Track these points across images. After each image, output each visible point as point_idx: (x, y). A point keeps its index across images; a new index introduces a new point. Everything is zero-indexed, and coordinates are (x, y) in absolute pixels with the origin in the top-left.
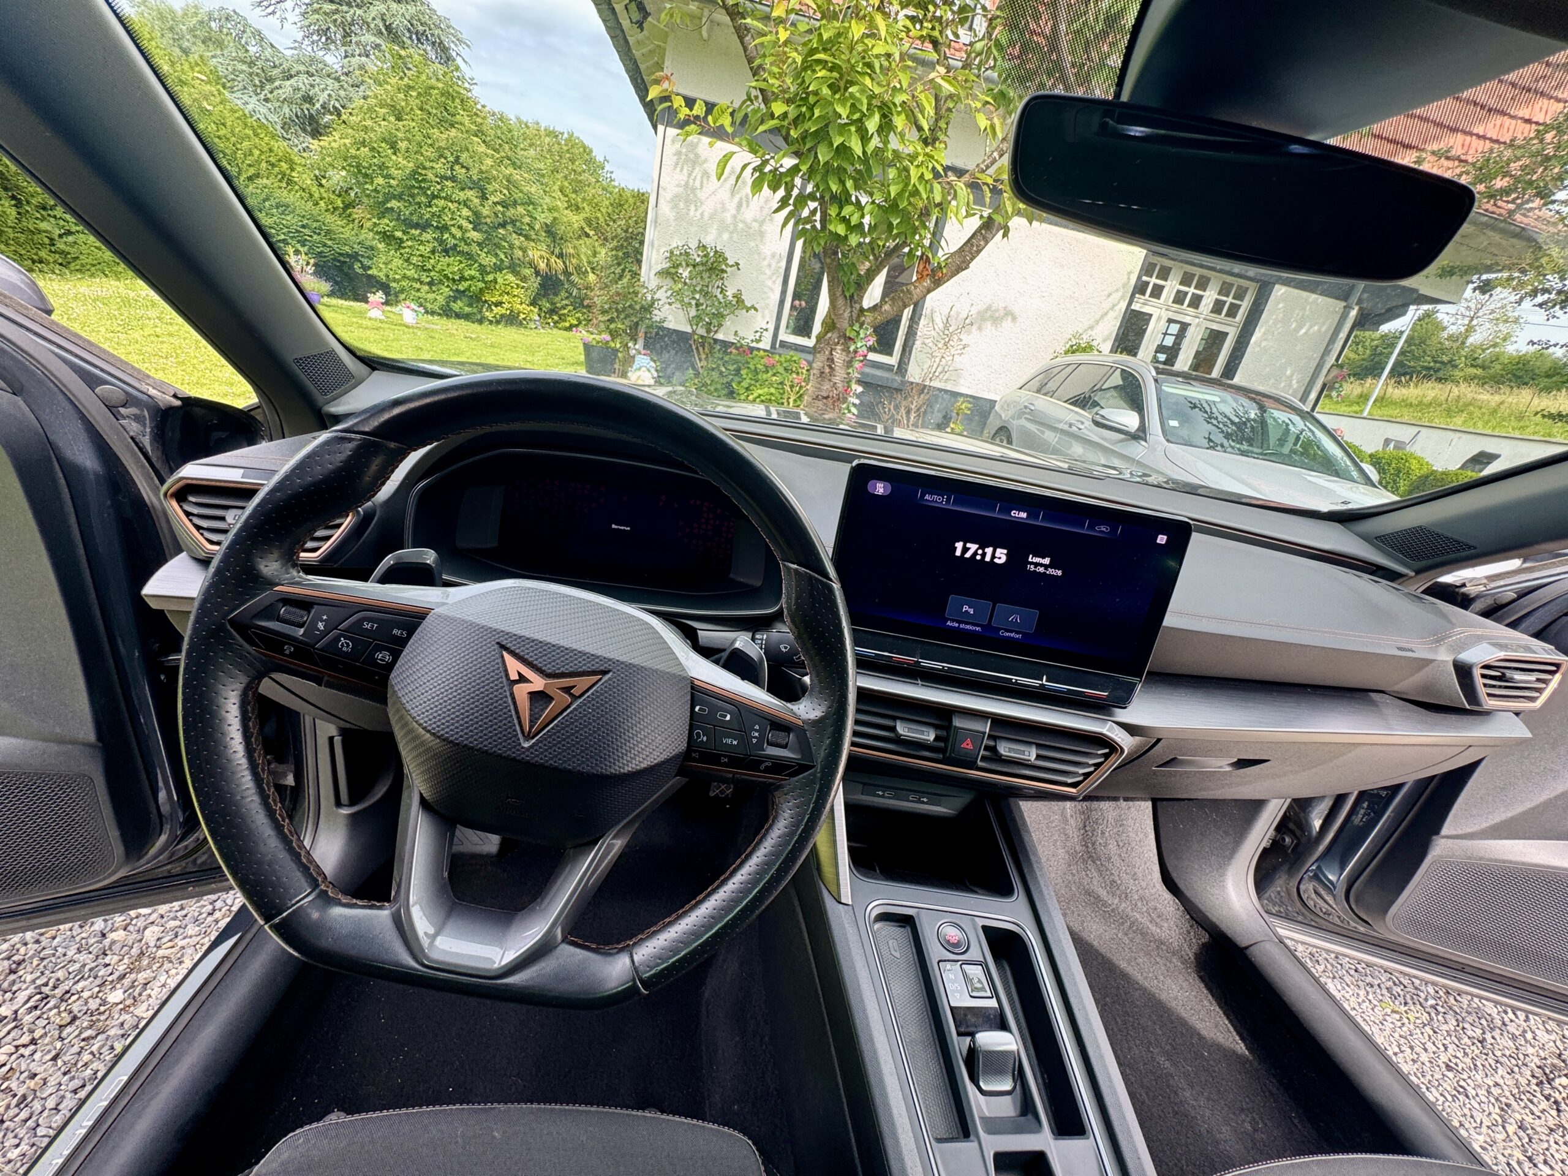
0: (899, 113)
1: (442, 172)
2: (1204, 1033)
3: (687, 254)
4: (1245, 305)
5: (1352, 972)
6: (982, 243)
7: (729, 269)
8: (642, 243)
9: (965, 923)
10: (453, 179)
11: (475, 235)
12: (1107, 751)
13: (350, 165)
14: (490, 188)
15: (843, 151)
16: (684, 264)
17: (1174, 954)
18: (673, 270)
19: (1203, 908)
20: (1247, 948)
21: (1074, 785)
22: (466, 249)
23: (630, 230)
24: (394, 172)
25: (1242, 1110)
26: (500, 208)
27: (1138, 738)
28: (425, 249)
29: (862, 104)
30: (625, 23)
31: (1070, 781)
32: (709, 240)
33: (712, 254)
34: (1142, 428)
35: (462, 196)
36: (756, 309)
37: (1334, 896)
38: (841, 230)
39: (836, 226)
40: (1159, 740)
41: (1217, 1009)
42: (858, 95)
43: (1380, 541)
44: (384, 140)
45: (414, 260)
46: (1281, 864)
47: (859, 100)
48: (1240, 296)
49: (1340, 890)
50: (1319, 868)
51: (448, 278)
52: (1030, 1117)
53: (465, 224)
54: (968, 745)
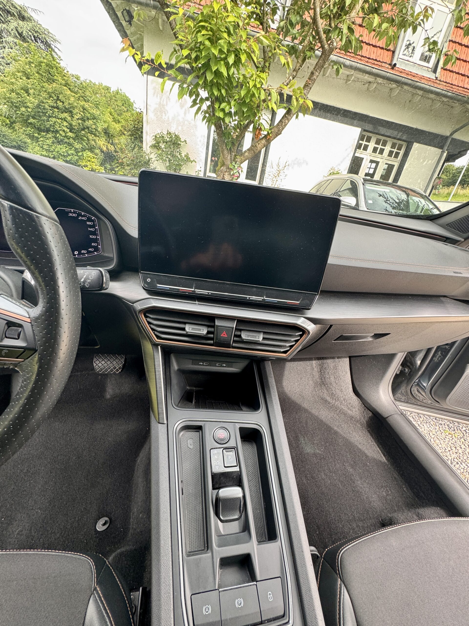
0: (243, 54)
1: (52, 104)
2: (369, 454)
3: (163, 137)
4: (402, 152)
5: (434, 420)
6: (287, 121)
7: (182, 144)
8: (142, 132)
9: (230, 427)
10: (57, 108)
11: (70, 134)
12: (301, 333)
13: (8, 102)
14: (75, 112)
15: (218, 73)
16: (162, 141)
17: (357, 421)
18: (157, 145)
19: (369, 402)
20: (387, 417)
21: (285, 352)
22: (68, 141)
23: (136, 126)
24: (29, 104)
25: (382, 487)
26: (80, 121)
27: (318, 326)
28: (49, 142)
29: (224, 48)
30: (124, 23)
31: (282, 350)
32: (172, 131)
33: (174, 137)
34: (357, 204)
35: (62, 115)
36: (195, 162)
37: (425, 392)
38: (221, 115)
39: (219, 114)
40: (331, 326)
41: (375, 444)
42: (222, 44)
43: (448, 226)
44: (22, 89)
45: (45, 147)
46: (403, 381)
47: (223, 47)
48: (399, 149)
49: (428, 390)
50: (419, 381)
51: (61, 155)
52: (246, 533)
53: (66, 129)
54: (224, 335)
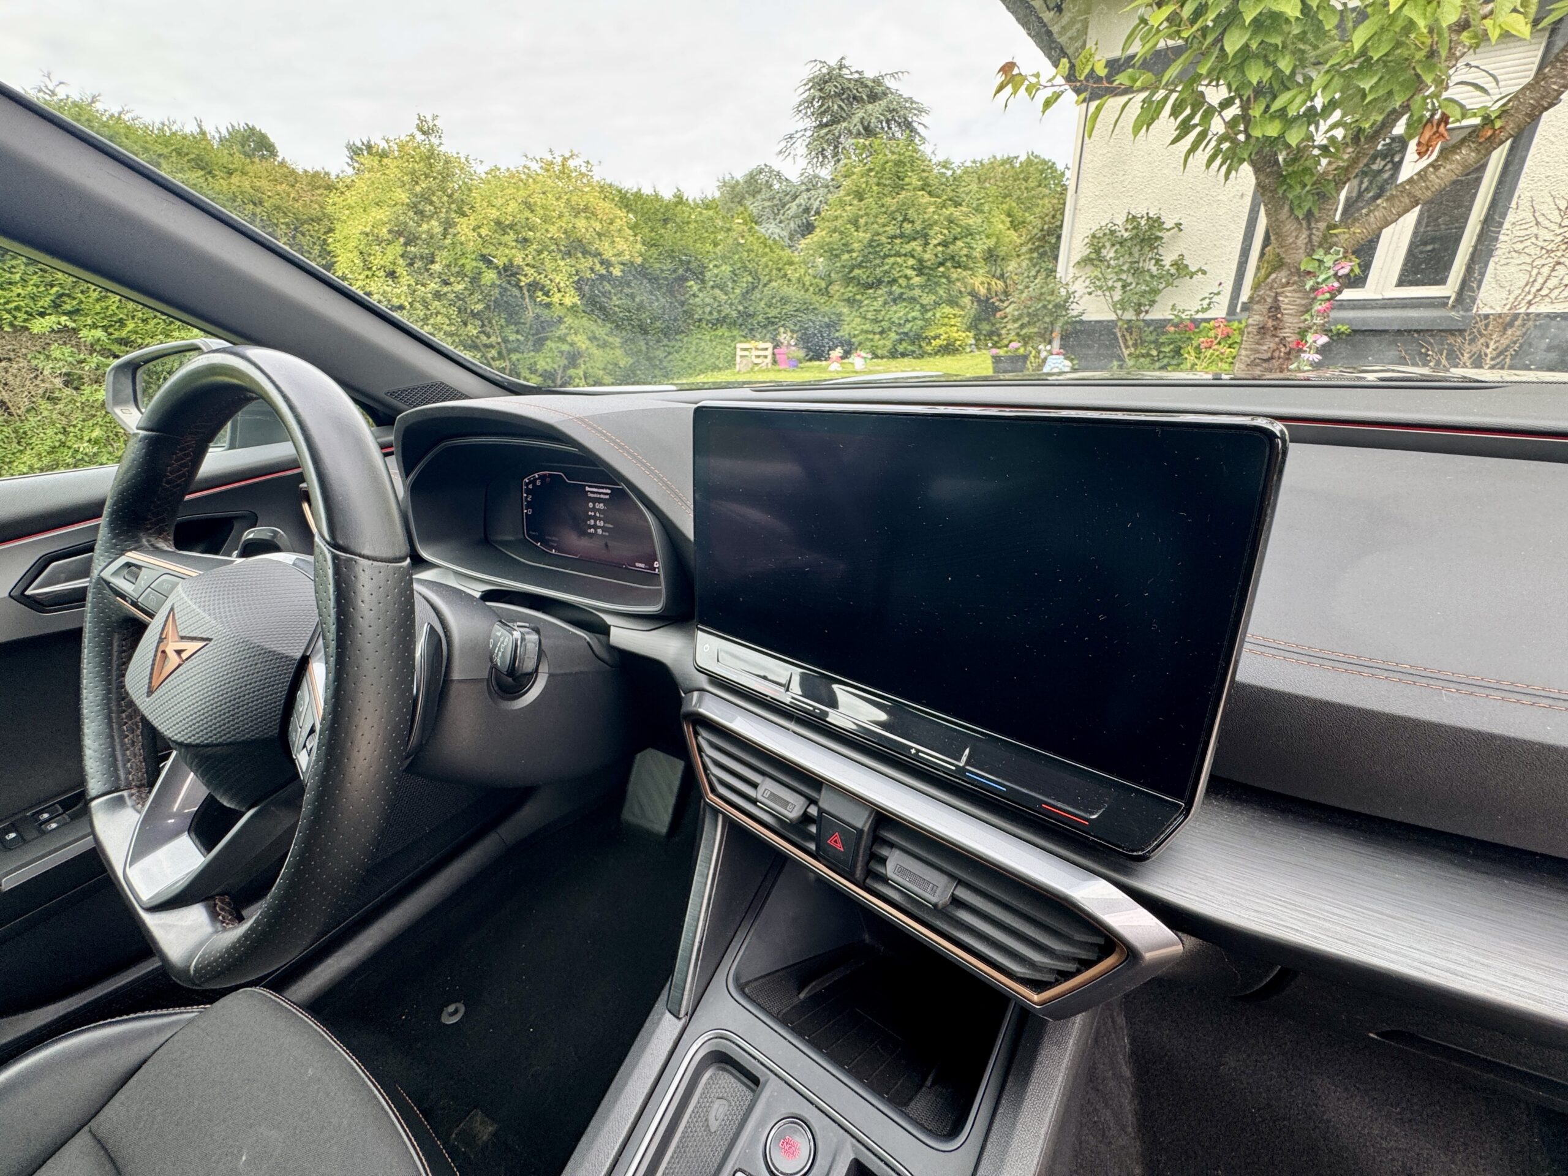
7: (1166, 235)
9: (827, 1136)
21: (1036, 986)
22: (911, 294)
28: (878, 304)
31: (1024, 974)
33: (1144, 223)
35: (908, 247)
36: (1204, 273)
38: (1273, 129)
39: (1265, 128)
51: (895, 324)
54: (835, 843)
